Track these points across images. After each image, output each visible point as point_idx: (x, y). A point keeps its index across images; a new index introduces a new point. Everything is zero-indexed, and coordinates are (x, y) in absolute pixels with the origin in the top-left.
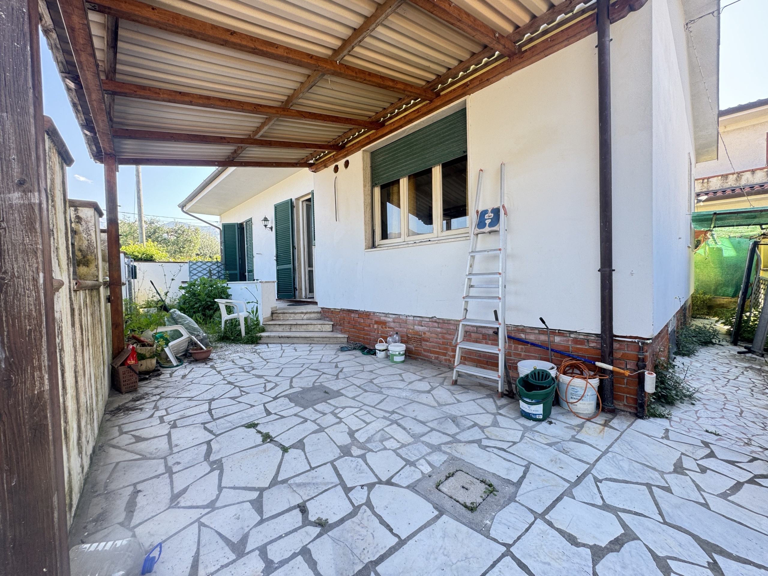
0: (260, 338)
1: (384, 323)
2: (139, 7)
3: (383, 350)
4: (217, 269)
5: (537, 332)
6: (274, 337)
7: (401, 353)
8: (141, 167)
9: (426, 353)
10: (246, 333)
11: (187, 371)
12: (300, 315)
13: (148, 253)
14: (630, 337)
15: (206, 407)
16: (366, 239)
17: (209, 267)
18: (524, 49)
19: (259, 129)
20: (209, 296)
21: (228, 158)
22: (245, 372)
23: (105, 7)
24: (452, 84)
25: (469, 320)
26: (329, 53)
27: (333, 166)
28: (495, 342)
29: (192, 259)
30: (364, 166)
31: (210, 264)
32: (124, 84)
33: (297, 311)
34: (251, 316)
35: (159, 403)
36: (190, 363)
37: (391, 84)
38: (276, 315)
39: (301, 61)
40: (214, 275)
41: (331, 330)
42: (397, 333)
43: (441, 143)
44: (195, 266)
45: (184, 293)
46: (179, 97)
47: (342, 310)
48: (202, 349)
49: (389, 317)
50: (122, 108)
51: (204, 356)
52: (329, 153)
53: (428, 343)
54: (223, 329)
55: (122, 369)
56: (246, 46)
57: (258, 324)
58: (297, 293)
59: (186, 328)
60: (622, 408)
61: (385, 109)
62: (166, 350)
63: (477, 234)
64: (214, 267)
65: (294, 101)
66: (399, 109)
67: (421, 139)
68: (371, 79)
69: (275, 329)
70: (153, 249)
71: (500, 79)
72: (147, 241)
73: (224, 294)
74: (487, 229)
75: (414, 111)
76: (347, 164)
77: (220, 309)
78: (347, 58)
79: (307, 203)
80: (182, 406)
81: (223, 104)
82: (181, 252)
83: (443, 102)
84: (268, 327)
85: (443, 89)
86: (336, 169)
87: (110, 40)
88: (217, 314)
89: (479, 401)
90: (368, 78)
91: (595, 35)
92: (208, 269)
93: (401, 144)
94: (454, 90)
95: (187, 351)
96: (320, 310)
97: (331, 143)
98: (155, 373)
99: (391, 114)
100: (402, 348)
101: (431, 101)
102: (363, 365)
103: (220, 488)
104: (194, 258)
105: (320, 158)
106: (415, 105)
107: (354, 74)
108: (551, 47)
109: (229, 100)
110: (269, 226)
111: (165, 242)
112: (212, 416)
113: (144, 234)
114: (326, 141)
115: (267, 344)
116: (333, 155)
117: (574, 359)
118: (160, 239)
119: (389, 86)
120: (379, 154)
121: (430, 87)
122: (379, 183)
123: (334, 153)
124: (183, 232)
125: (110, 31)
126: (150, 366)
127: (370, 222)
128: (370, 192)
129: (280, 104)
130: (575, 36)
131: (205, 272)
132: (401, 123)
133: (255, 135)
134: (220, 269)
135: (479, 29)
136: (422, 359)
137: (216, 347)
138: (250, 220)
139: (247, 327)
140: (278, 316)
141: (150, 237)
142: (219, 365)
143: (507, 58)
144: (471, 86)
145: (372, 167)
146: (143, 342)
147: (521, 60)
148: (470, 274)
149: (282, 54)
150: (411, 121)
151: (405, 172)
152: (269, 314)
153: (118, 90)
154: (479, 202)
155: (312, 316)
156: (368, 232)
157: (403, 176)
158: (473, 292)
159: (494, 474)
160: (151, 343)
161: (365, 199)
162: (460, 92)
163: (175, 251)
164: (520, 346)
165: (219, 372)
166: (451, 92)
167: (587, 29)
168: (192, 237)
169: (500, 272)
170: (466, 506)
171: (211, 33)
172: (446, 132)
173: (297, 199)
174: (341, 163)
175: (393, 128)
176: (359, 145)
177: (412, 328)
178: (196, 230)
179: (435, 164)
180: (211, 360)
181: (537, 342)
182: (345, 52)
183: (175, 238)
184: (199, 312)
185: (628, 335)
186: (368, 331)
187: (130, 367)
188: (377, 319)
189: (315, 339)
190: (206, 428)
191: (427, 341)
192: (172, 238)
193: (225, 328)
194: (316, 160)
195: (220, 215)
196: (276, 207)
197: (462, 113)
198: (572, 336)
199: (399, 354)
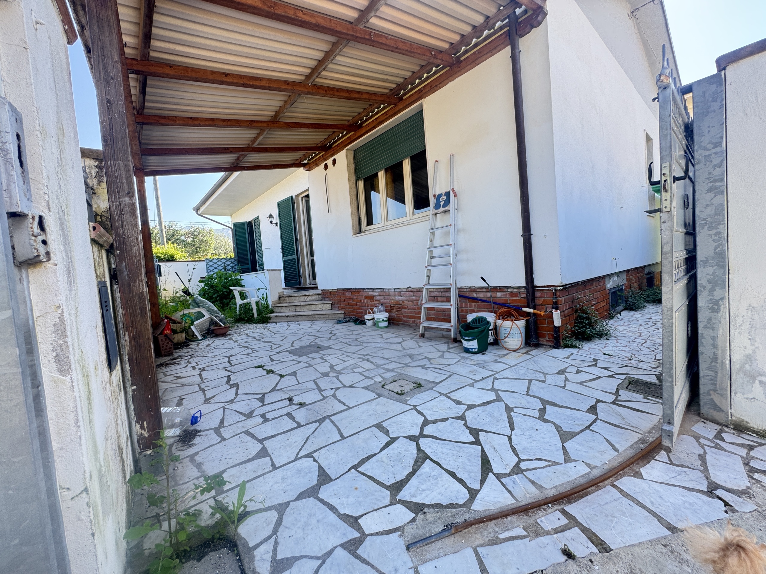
0: (270, 318)
1: (372, 297)
2: (160, 67)
3: (371, 319)
4: (231, 265)
5: (484, 290)
6: (282, 316)
7: (385, 319)
8: (158, 177)
9: (405, 319)
10: (258, 315)
11: (210, 342)
12: (303, 297)
13: (169, 253)
14: (548, 286)
15: (227, 360)
16: (353, 226)
17: (224, 263)
18: (462, 59)
19: (256, 139)
20: (225, 287)
21: (233, 164)
22: (257, 340)
23: (139, 71)
24: (412, 89)
25: (433, 285)
26: (303, 78)
27: (323, 165)
28: (448, 300)
29: (208, 257)
30: (348, 163)
31: (225, 261)
32: (149, 116)
33: (300, 295)
34: (262, 302)
35: (190, 360)
36: (212, 337)
37: (357, 96)
38: (283, 298)
39: (280, 88)
40: (229, 270)
41: (330, 308)
42: (382, 304)
43: (408, 139)
44: (211, 263)
45: (203, 286)
46: (190, 122)
47: (339, 290)
48: (221, 326)
49: (376, 292)
50: (148, 132)
51: (223, 331)
52: (319, 153)
53: (406, 310)
54: (238, 312)
55: (161, 338)
56: (237, 83)
57: (267, 307)
58: (302, 280)
59: (208, 311)
60: (545, 343)
61: (359, 114)
62: (192, 327)
63: (436, 214)
64: (229, 263)
65: (281, 116)
66: (372, 112)
67: (392, 136)
68: (339, 94)
69: (282, 311)
70: (173, 250)
71: (446, 85)
72: (168, 243)
73: (238, 283)
74: (441, 209)
75: (383, 114)
76: (334, 162)
77: (235, 297)
78: (318, 80)
79: (306, 199)
80: (208, 360)
81: (224, 123)
82: (198, 252)
83: (405, 105)
84: (277, 309)
85: (405, 94)
86: (326, 167)
87: (141, 89)
88: (233, 301)
89: (436, 346)
90: (336, 93)
91: (509, 48)
92: (223, 265)
93: (377, 142)
94: (412, 95)
95: (209, 329)
96: (321, 292)
97: (319, 145)
98: (185, 344)
99: (366, 116)
100: (385, 315)
101: (396, 105)
102: (353, 331)
103: (237, 394)
104: (210, 256)
105: (312, 158)
106: (384, 108)
107: (324, 92)
108: (479, 58)
109: (229, 120)
110: (274, 222)
111: (184, 244)
112: (231, 364)
113: (165, 236)
114: (315, 144)
115: (276, 323)
116: (323, 155)
117: (509, 307)
118: (178, 241)
119: (355, 98)
120: (360, 151)
121: (393, 93)
122: (361, 177)
123: (323, 153)
124: (199, 233)
125: (141, 83)
126: (181, 340)
127: (356, 211)
128: (354, 185)
129: (270, 118)
130: (495, 48)
131: (220, 268)
132: (374, 124)
133: (253, 144)
134: (233, 265)
135: (416, 51)
136: (402, 324)
137: (233, 327)
138: (258, 218)
139: (258, 310)
140: (284, 300)
141: (169, 240)
142: (235, 337)
143: (448, 68)
144: (424, 91)
145: (355, 163)
146: (174, 320)
147: (459, 69)
148: (430, 247)
149: (265, 85)
150: (381, 123)
151: (382, 166)
152: (276, 298)
153: (146, 121)
154: (435, 187)
155: (314, 297)
156: (354, 220)
157: (381, 170)
158: (434, 261)
159: (425, 380)
160: (180, 321)
161: (350, 192)
162: (416, 97)
163: (193, 251)
164: (473, 304)
165: (236, 341)
166: (409, 97)
167: (503, 43)
168: (207, 238)
169: (451, 243)
170: (397, 393)
171: (211, 77)
172: (411, 130)
173: (297, 196)
174: (329, 162)
175: (368, 129)
176: (343, 145)
177: (394, 298)
178: (210, 230)
179: (405, 158)
180: (229, 335)
181: (485, 299)
182: (314, 77)
183: (192, 239)
184: (217, 301)
185: (545, 285)
186: (359, 305)
187: (166, 336)
188: (366, 294)
189: (317, 316)
190: (226, 370)
191: (405, 308)
192: (189, 240)
193: (240, 311)
194: (309, 160)
195: (231, 216)
196: (279, 204)
197: (420, 114)
198: (509, 290)
199: (383, 320)
